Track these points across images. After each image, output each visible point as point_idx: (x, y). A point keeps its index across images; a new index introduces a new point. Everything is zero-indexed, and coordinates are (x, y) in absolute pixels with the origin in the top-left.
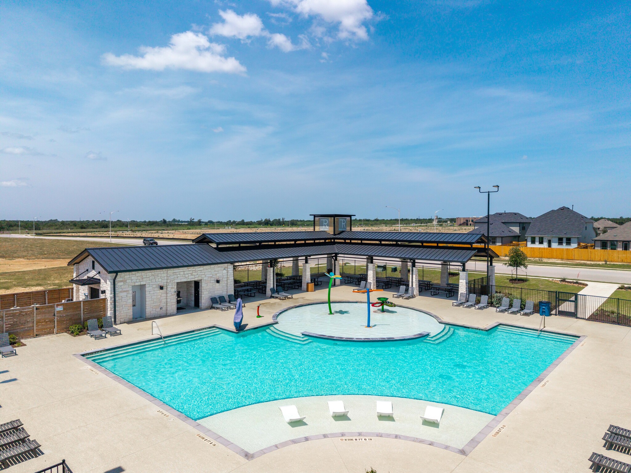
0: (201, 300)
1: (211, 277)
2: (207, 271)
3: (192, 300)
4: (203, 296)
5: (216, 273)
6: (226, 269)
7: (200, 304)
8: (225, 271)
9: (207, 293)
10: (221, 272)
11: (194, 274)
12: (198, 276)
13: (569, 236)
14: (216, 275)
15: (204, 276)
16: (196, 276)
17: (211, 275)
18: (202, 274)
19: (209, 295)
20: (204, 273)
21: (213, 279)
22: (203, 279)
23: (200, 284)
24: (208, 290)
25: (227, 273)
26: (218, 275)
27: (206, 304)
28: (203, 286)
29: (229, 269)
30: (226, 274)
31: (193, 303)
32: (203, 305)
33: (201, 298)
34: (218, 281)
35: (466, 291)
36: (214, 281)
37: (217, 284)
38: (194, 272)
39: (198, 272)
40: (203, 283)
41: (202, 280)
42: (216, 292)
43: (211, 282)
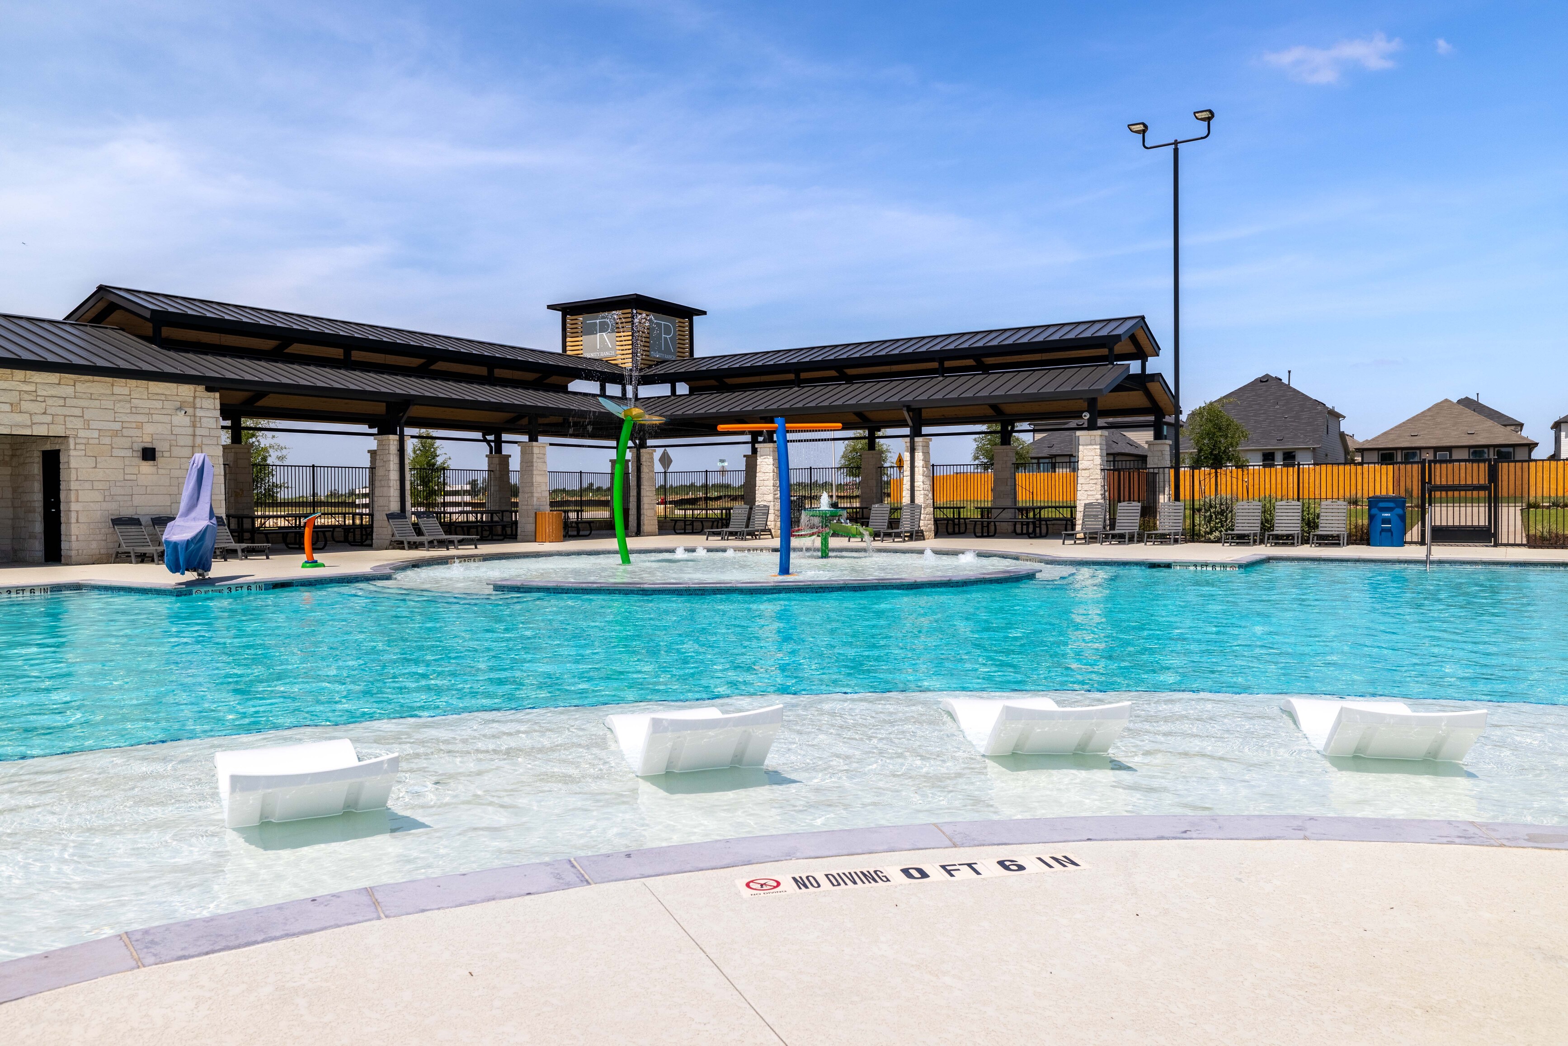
0: (69, 523)
1: (115, 434)
2: (96, 403)
3: (32, 536)
4: (74, 507)
5: (140, 418)
6: (190, 411)
7: (64, 545)
8: (181, 419)
9: (98, 497)
10: (166, 419)
11: (25, 406)
12: (49, 419)
13: (1289, 446)
14: (140, 426)
15: (78, 422)
16: (36, 419)
17: (117, 426)
18: (66, 411)
19: (105, 506)
20: (78, 412)
21: (127, 442)
22: (76, 437)
23: (63, 458)
24: (100, 486)
25: (194, 426)
26: (149, 429)
27: (94, 545)
28: (73, 464)
29: (199, 413)
30: (190, 431)
31: (38, 546)
32: (74, 545)
33: (68, 518)
34: (149, 454)
35: (1103, 495)
36: (129, 453)
37: (146, 467)
38: (26, 397)
39: (50, 402)
40: (72, 453)
41: (71, 442)
42: (137, 500)
43: (116, 452)
